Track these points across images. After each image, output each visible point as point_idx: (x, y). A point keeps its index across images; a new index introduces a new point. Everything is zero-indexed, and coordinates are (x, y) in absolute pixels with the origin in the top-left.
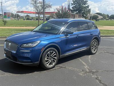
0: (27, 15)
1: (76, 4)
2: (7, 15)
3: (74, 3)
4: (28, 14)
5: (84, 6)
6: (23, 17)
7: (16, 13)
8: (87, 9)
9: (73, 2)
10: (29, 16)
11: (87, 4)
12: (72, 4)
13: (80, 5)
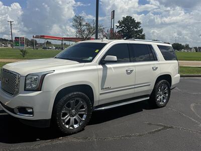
0: (47, 41)
1: (123, 26)
2: (20, 42)
3: (120, 25)
4: (49, 41)
5: (135, 30)
6: (41, 45)
7: (32, 38)
8: (139, 35)
9: (118, 25)
10: (50, 43)
11: (139, 27)
12: (118, 27)
13: (129, 28)
